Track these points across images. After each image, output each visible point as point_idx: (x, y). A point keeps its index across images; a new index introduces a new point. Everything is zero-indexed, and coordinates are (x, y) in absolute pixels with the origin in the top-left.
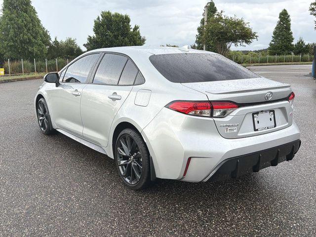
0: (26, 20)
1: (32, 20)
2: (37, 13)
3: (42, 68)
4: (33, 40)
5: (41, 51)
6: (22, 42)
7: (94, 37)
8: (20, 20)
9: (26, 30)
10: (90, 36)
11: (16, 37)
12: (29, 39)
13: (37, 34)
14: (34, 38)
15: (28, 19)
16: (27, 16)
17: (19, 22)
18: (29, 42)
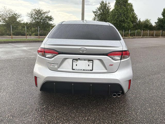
0: (124, 10)
1: (127, 10)
2: (133, 6)
3: (128, 35)
4: (126, 20)
5: (129, 26)
6: (120, 21)
7: (161, 18)
8: (121, 10)
9: (123, 15)
10: (159, 18)
11: (118, 19)
12: (124, 20)
13: (128, 17)
14: (127, 19)
15: (125, 9)
16: (125, 8)
17: (120, 11)
18: (124, 21)
